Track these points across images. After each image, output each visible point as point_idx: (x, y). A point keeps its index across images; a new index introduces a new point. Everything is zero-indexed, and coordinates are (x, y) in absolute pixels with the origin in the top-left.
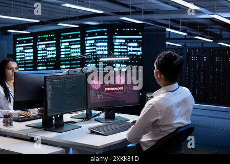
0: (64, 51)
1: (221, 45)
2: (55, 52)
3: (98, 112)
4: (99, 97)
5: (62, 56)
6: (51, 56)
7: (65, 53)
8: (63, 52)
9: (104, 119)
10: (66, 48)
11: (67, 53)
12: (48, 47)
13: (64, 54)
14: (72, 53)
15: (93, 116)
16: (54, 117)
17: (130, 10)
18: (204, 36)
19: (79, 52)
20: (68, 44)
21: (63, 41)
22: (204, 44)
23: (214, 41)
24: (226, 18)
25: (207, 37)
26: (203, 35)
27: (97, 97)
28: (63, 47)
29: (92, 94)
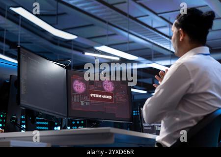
4: (82, 103)
23: (148, 92)
27: (80, 102)
29: (74, 99)
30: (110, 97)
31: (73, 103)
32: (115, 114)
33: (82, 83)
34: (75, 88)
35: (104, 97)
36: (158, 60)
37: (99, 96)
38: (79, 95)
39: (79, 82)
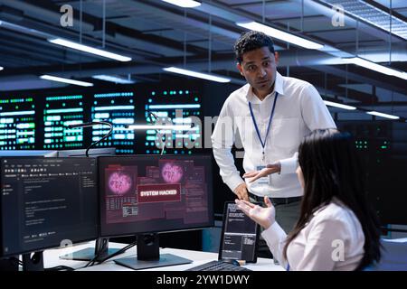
0: (50, 132)
1: (374, 116)
2: (33, 133)
3: (121, 246)
4: (125, 213)
5: (47, 141)
6: (26, 140)
7: (52, 135)
8: (48, 132)
9: (136, 261)
10: (55, 126)
11: (57, 135)
12: (20, 122)
13: (51, 138)
14: (67, 135)
15: (110, 254)
16: (21, 258)
17: (185, 54)
18: (339, 98)
19: (79, 134)
20: (58, 118)
21: (49, 112)
22: (339, 114)
23: (358, 109)
24: (380, 64)
25: (345, 100)
26: (336, 97)
27: (121, 210)
28: (50, 124)
29: (110, 205)
30: (173, 192)
31: (108, 213)
32: (182, 219)
33: (125, 176)
34: (113, 188)
35: (163, 193)
36: (365, 53)
37: (155, 193)
38: (118, 197)
39: (120, 175)
